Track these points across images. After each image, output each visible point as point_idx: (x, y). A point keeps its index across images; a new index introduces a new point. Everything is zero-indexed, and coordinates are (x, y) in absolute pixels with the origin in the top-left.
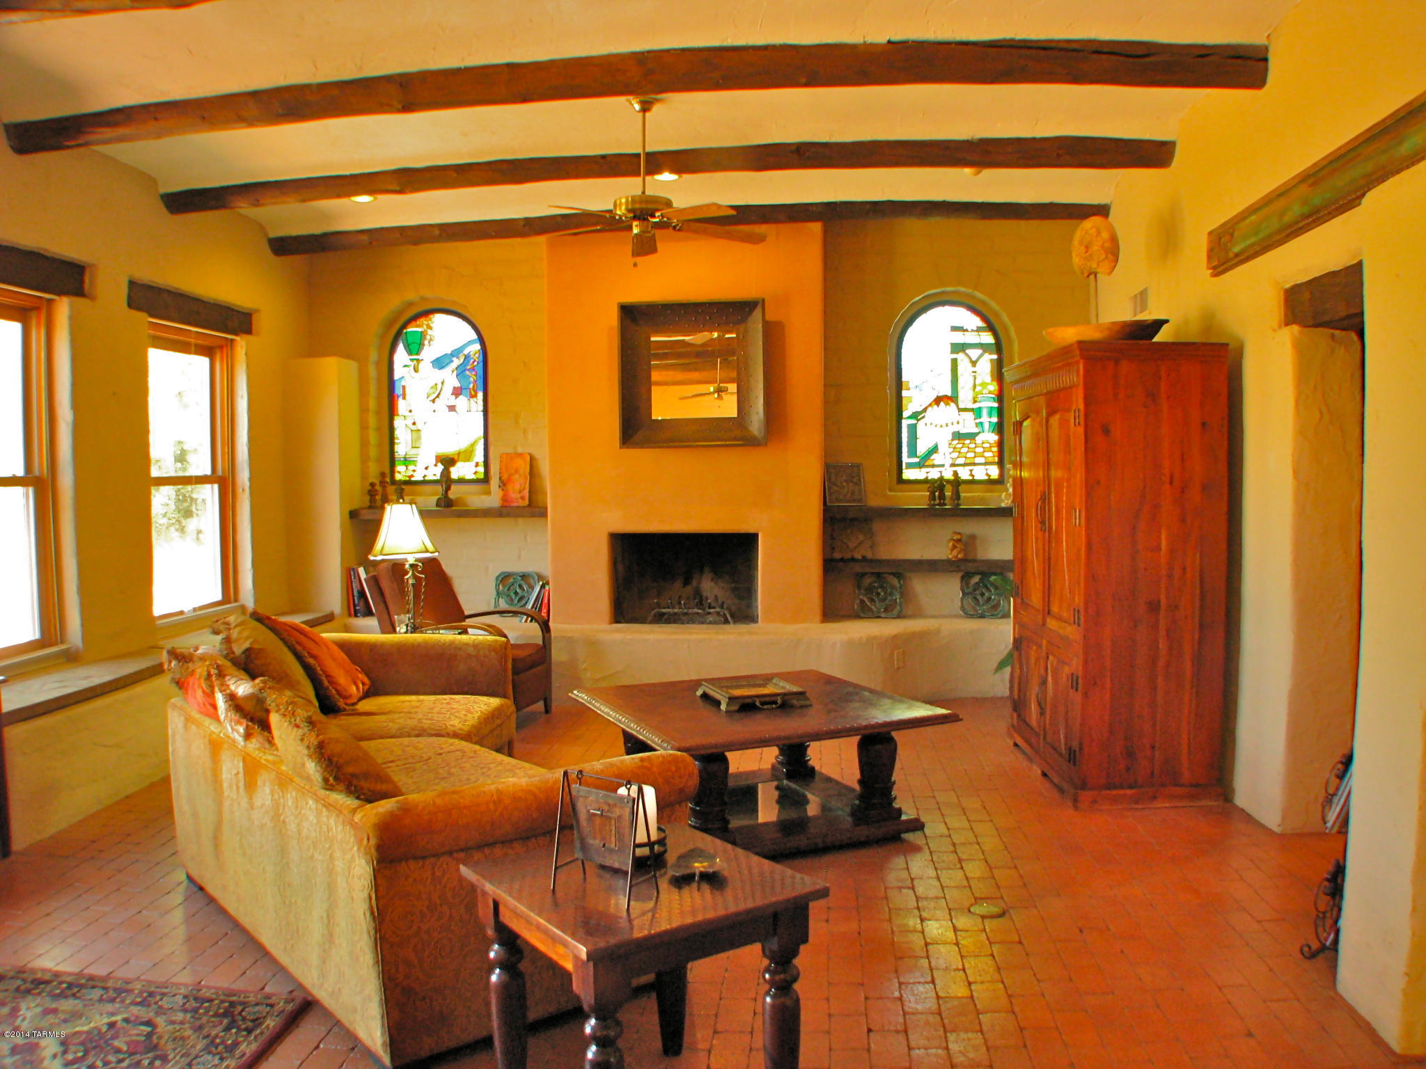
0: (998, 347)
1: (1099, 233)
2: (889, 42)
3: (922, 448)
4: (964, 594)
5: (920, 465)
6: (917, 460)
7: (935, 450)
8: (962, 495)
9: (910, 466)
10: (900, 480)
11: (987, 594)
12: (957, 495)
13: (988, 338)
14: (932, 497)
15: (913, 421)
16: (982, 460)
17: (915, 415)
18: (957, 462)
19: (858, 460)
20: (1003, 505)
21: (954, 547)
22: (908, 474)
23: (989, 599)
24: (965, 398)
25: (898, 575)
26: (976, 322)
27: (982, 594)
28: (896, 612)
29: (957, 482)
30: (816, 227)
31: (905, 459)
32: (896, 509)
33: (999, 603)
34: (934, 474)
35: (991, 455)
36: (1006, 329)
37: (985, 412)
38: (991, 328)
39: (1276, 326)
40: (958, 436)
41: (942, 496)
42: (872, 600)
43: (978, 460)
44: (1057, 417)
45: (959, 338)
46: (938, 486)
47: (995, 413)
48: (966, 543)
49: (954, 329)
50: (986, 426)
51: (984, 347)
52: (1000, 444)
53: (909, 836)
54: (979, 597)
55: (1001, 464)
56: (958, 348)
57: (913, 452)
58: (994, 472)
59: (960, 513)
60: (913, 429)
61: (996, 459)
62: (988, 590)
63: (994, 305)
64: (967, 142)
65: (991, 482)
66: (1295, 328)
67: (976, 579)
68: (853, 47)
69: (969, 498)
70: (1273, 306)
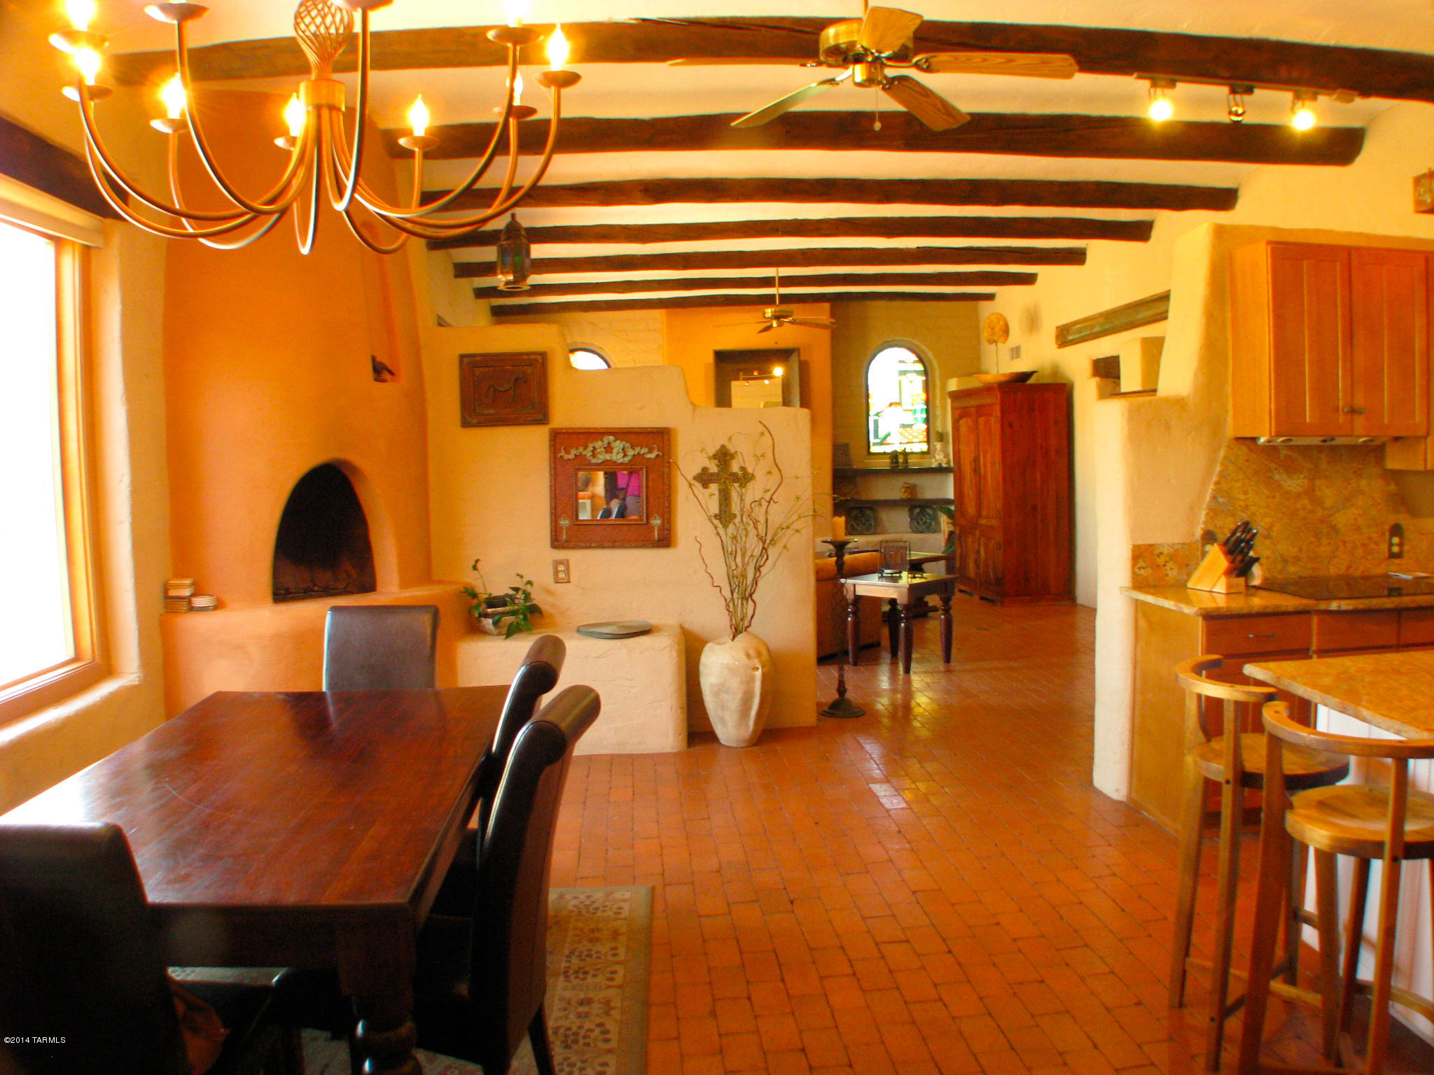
0: (926, 373)
1: (998, 321)
2: (918, 248)
3: (881, 435)
4: (912, 519)
5: (881, 443)
6: (879, 441)
7: (888, 435)
8: (909, 461)
9: (874, 444)
10: (869, 453)
11: (924, 519)
12: (906, 461)
13: (920, 367)
14: (892, 463)
15: (876, 418)
16: (918, 440)
17: (877, 414)
18: (903, 442)
19: (846, 442)
20: (933, 466)
21: (906, 491)
22: (874, 449)
23: (926, 522)
24: (907, 404)
25: (871, 508)
26: (914, 358)
27: (922, 519)
28: (872, 531)
29: (905, 454)
30: (827, 306)
31: (872, 440)
32: (867, 470)
33: (931, 524)
34: (889, 449)
35: (923, 437)
36: (930, 362)
37: (918, 412)
38: (921, 361)
39: (1089, 377)
40: (904, 426)
41: (897, 462)
42: (858, 524)
43: (914, 440)
44: (983, 418)
45: (903, 367)
46: (894, 456)
47: (924, 412)
48: (912, 489)
49: (900, 362)
50: (920, 420)
51: (918, 372)
52: (928, 431)
53: (931, 614)
54: (919, 521)
55: (928, 442)
56: (903, 373)
57: (876, 436)
58: (924, 447)
59: (908, 471)
60: (876, 422)
61: (926, 439)
62: (925, 517)
63: (924, 348)
64: (932, 274)
65: (923, 453)
66: (1098, 379)
67: (918, 510)
68: (901, 250)
69: (914, 463)
70: (1087, 368)
